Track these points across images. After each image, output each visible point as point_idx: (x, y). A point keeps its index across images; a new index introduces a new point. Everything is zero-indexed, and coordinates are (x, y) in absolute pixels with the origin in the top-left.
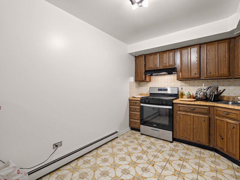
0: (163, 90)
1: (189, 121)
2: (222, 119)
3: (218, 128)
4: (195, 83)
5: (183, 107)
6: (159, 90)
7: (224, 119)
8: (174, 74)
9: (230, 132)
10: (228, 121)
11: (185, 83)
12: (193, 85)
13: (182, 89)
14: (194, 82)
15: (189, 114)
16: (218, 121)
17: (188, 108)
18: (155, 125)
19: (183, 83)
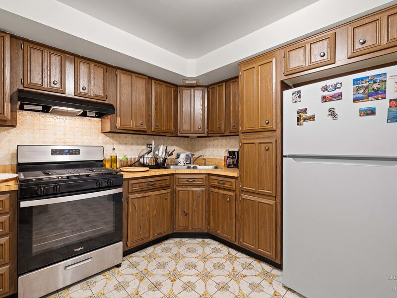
0: (66, 154)
1: (148, 206)
2: (185, 189)
3: (180, 203)
4: (127, 139)
5: (138, 185)
6: (54, 152)
7: (188, 189)
8: (89, 116)
9: (195, 202)
10: (194, 190)
11: (113, 138)
12: (125, 142)
13: (114, 149)
14: (126, 137)
15: (148, 194)
16: (181, 194)
17: (146, 184)
18: (79, 249)
19: (108, 138)
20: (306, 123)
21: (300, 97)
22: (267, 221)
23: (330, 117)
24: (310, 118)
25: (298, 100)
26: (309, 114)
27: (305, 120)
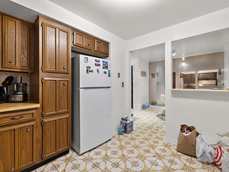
20: (90, 73)
21: (88, 60)
22: (65, 130)
23: (97, 72)
24: (92, 71)
25: (87, 62)
26: (91, 69)
27: (90, 71)
